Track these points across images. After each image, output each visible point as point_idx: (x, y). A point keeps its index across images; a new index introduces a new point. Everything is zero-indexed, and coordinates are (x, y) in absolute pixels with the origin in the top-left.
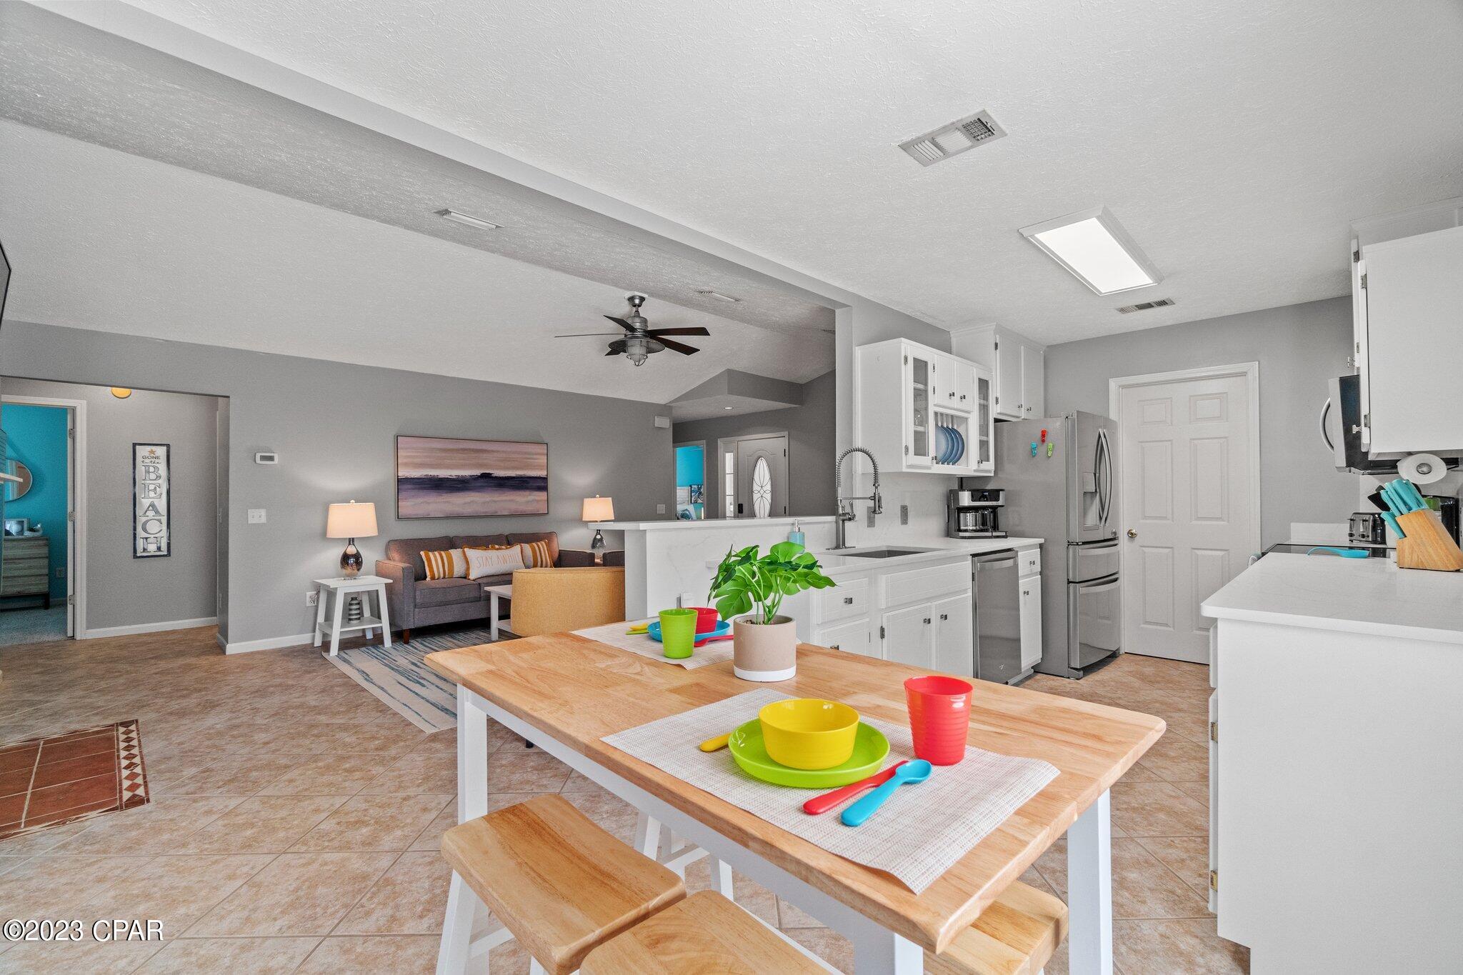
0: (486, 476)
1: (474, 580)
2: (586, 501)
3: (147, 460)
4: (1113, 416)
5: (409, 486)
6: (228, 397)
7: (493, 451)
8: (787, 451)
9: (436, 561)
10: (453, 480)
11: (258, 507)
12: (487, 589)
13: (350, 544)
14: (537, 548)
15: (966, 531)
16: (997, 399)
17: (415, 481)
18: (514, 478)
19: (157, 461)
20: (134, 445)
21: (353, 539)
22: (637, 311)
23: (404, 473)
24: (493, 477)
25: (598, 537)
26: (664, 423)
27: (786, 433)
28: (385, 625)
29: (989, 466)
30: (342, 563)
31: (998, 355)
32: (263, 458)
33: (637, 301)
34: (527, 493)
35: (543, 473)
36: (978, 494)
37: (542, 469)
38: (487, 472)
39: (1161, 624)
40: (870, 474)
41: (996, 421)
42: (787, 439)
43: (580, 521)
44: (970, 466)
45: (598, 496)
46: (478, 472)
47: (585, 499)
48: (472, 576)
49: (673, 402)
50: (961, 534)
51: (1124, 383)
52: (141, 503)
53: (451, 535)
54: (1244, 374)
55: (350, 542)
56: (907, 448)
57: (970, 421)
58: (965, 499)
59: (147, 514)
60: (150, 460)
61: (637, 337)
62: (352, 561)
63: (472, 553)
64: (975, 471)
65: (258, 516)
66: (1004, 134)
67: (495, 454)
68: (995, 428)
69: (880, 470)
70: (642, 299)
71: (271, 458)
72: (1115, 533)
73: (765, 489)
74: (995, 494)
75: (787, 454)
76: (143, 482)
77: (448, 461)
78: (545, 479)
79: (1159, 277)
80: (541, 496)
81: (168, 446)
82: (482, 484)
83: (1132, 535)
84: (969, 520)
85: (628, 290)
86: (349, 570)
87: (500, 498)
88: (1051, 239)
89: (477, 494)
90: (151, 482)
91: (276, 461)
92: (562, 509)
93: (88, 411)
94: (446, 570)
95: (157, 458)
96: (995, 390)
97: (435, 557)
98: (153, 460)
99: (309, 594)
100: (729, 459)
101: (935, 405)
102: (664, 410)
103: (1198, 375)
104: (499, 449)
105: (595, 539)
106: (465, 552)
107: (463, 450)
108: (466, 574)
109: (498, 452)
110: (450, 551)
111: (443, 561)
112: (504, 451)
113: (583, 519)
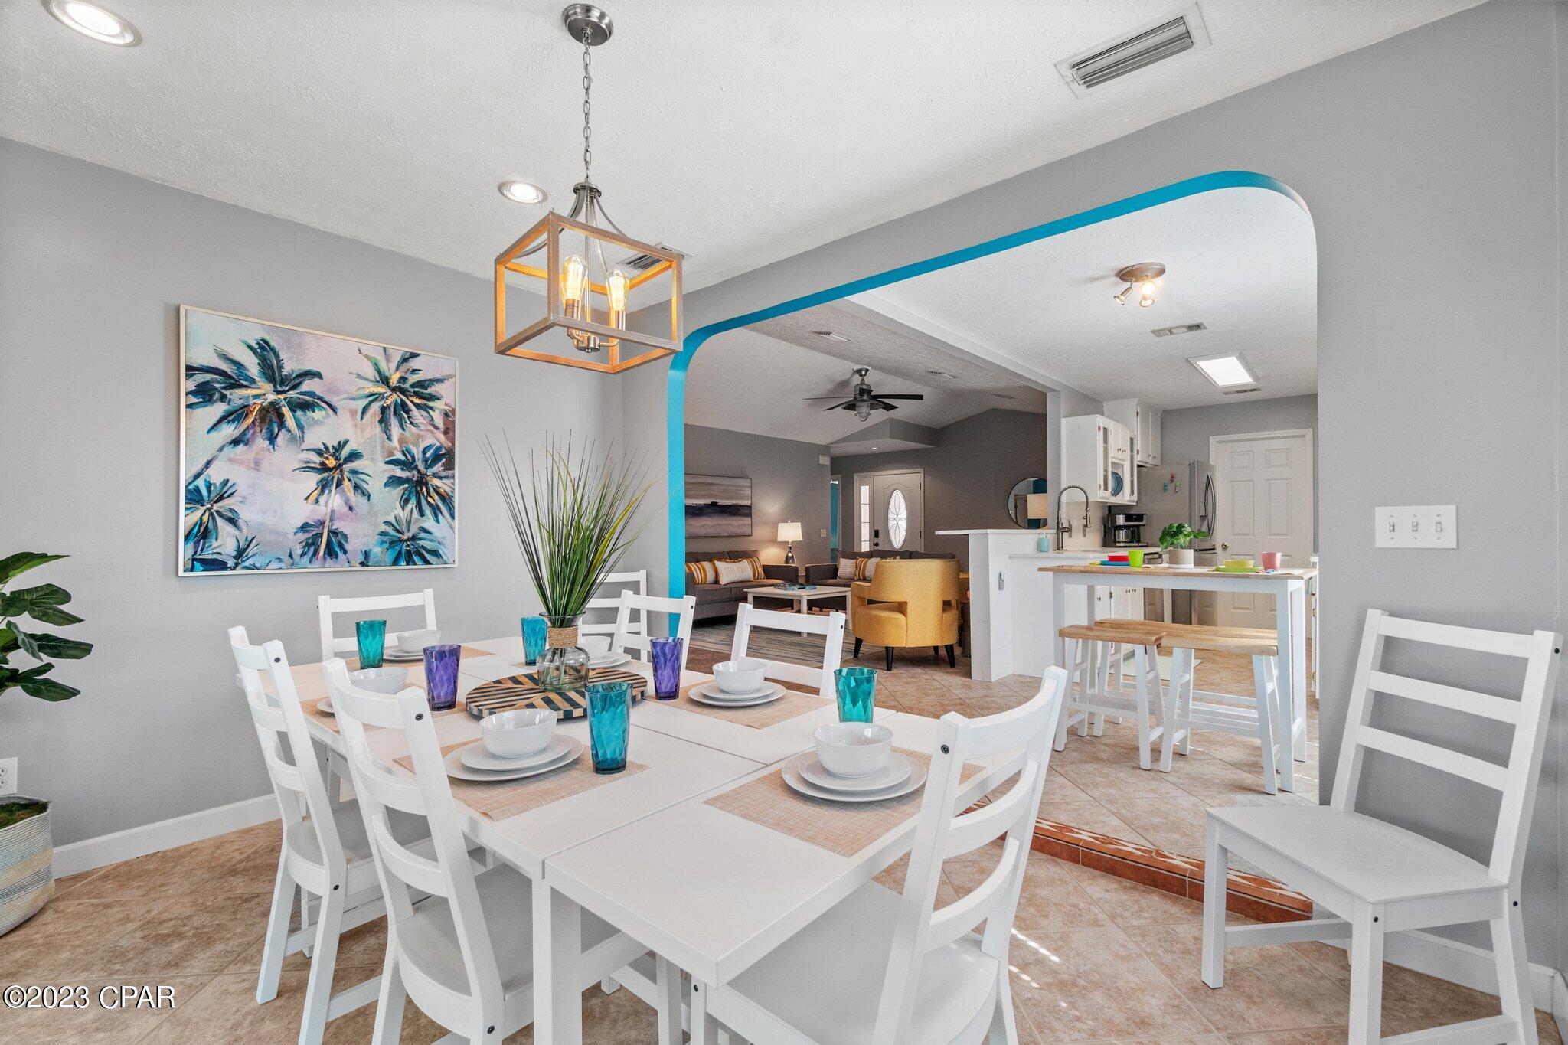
0: (714, 504)
1: (725, 584)
2: (781, 525)
4: (1212, 462)
7: (718, 484)
8: (922, 485)
9: (695, 570)
10: (694, 507)
12: (745, 590)
14: (753, 561)
15: (1119, 542)
16: (1138, 451)
18: (731, 506)
22: (863, 380)
24: (718, 505)
25: (790, 555)
26: (825, 460)
27: (920, 470)
29: (1135, 497)
31: (1139, 421)
33: (863, 373)
34: (739, 518)
35: (748, 503)
36: (1129, 518)
37: (747, 499)
38: (715, 501)
39: (1246, 609)
40: (1083, 502)
41: (1139, 466)
42: (922, 474)
43: (774, 541)
44: (1126, 497)
45: (789, 521)
46: (708, 501)
47: (779, 523)
48: (723, 580)
49: (831, 444)
50: (1118, 544)
51: (1219, 440)
54: (1303, 436)
56: (1100, 486)
57: (1124, 467)
58: (1121, 520)
61: (865, 401)
63: (720, 565)
64: (1128, 501)
66: (1205, 328)
67: (720, 487)
68: (1138, 470)
69: (1090, 500)
70: (867, 370)
72: (1214, 546)
73: (900, 517)
74: (1140, 517)
75: (922, 488)
78: (750, 507)
79: (1256, 378)
80: (747, 520)
83: (1225, 547)
84: (1122, 536)
85: (857, 364)
87: (724, 522)
88: (1206, 365)
89: (708, 519)
92: (760, 532)
96: (1138, 445)
97: (693, 566)
100: (865, 491)
101: (1112, 457)
102: (825, 449)
103: (1273, 436)
104: (723, 483)
105: (787, 556)
106: (714, 564)
107: (700, 483)
108: (717, 581)
109: (721, 485)
110: (703, 563)
111: (700, 570)
112: (724, 485)
113: (778, 540)
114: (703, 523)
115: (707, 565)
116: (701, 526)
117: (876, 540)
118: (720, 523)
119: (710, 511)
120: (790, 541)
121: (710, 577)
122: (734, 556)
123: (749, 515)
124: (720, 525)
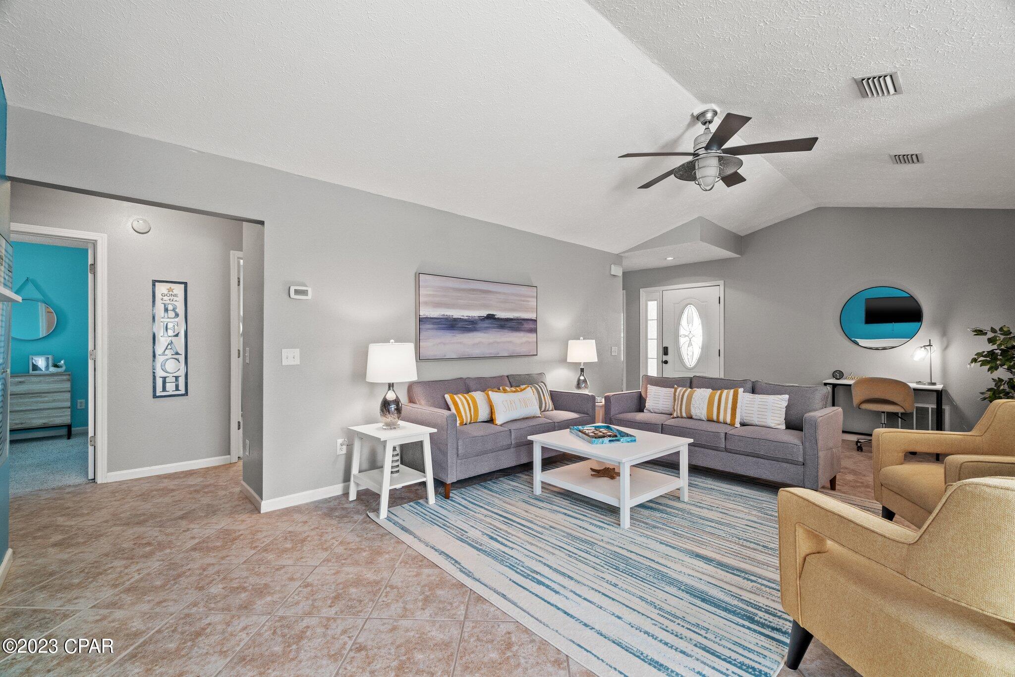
0: (490, 317)
1: (501, 425)
2: (570, 342)
3: (165, 298)
5: (431, 326)
6: (262, 223)
7: (496, 293)
8: (722, 299)
9: (463, 404)
10: (465, 320)
11: (293, 347)
13: (389, 389)
14: (538, 387)
17: (435, 320)
18: (511, 320)
19: (175, 298)
20: (154, 282)
21: (393, 384)
23: (425, 312)
24: (495, 319)
25: (582, 378)
26: (617, 271)
27: (721, 283)
28: (429, 477)
30: (382, 410)
32: (297, 292)
35: (532, 316)
37: (532, 312)
38: (492, 313)
42: (722, 288)
43: (563, 360)
45: (581, 338)
46: (484, 313)
47: (569, 341)
48: (500, 419)
49: (624, 252)
52: (159, 340)
53: (464, 376)
55: (389, 387)
59: (166, 353)
60: (169, 298)
62: (393, 407)
65: (291, 357)
67: (498, 296)
71: (304, 293)
75: (722, 301)
76: (162, 320)
77: (462, 301)
78: (535, 321)
80: (531, 337)
81: (185, 284)
82: (488, 325)
86: (390, 419)
90: (168, 320)
91: (309, 297)
92: (546, 351)
93: (109, 244)
94: (472, 414)
95: (176, 295)
97: (460, 399)
98: (172, 298)
99: (340, 441)
102: (618, 259)
104: (502, 290)
105: (579, 380)
106: (488, 395)
107: (474, 290)
108: (491, 421)
109: (499, 293)
110: (473, 394)
111: (469, 404)
112: (504, 294)
113: (568, 361)
114: (477, 340)
115: (478, 396)
116: (474, 345)
117: (665, 358)
118: (498, 340)
119: (486, 325)
120: (583, 361)
121: (483, 414)
122: (515, 382)
123: (534, 330)
124: (498, 343)
